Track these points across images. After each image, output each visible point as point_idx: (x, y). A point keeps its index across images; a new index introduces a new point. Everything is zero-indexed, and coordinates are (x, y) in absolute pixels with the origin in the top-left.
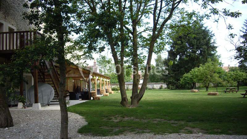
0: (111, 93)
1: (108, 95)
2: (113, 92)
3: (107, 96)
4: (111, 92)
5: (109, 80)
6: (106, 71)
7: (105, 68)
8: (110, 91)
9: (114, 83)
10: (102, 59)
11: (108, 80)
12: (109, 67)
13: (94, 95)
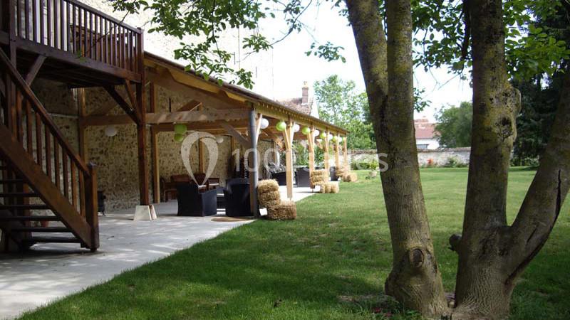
0: (348, 180)
1: (337, 190)
2: (354, 175)
3: (332, 192)
4: (349, 177)
5: (345, 139)
6: (340, 116)
7: (336, 106)
8: (347, 171)
9: (360, 147)
10: (328, 84)
11: (339, 139)
12: (346, 104)
13: (269, 199)
